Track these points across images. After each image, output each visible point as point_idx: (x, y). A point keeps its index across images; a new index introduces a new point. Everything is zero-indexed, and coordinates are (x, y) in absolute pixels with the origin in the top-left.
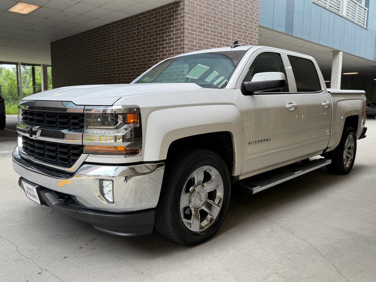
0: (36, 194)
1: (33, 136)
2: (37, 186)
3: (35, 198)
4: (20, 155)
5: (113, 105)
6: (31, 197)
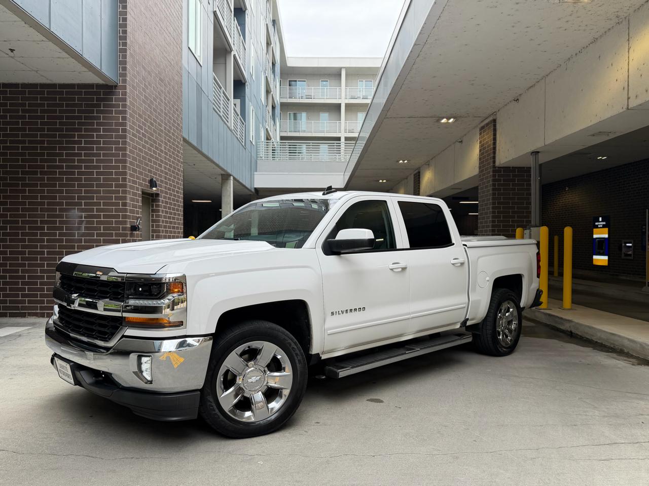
0: (70, 372)
1: (72, 306)
2: (72, 364)
3: (68, 377)
4: (55, 327)
5: (155, 274)
6: (64, 377)
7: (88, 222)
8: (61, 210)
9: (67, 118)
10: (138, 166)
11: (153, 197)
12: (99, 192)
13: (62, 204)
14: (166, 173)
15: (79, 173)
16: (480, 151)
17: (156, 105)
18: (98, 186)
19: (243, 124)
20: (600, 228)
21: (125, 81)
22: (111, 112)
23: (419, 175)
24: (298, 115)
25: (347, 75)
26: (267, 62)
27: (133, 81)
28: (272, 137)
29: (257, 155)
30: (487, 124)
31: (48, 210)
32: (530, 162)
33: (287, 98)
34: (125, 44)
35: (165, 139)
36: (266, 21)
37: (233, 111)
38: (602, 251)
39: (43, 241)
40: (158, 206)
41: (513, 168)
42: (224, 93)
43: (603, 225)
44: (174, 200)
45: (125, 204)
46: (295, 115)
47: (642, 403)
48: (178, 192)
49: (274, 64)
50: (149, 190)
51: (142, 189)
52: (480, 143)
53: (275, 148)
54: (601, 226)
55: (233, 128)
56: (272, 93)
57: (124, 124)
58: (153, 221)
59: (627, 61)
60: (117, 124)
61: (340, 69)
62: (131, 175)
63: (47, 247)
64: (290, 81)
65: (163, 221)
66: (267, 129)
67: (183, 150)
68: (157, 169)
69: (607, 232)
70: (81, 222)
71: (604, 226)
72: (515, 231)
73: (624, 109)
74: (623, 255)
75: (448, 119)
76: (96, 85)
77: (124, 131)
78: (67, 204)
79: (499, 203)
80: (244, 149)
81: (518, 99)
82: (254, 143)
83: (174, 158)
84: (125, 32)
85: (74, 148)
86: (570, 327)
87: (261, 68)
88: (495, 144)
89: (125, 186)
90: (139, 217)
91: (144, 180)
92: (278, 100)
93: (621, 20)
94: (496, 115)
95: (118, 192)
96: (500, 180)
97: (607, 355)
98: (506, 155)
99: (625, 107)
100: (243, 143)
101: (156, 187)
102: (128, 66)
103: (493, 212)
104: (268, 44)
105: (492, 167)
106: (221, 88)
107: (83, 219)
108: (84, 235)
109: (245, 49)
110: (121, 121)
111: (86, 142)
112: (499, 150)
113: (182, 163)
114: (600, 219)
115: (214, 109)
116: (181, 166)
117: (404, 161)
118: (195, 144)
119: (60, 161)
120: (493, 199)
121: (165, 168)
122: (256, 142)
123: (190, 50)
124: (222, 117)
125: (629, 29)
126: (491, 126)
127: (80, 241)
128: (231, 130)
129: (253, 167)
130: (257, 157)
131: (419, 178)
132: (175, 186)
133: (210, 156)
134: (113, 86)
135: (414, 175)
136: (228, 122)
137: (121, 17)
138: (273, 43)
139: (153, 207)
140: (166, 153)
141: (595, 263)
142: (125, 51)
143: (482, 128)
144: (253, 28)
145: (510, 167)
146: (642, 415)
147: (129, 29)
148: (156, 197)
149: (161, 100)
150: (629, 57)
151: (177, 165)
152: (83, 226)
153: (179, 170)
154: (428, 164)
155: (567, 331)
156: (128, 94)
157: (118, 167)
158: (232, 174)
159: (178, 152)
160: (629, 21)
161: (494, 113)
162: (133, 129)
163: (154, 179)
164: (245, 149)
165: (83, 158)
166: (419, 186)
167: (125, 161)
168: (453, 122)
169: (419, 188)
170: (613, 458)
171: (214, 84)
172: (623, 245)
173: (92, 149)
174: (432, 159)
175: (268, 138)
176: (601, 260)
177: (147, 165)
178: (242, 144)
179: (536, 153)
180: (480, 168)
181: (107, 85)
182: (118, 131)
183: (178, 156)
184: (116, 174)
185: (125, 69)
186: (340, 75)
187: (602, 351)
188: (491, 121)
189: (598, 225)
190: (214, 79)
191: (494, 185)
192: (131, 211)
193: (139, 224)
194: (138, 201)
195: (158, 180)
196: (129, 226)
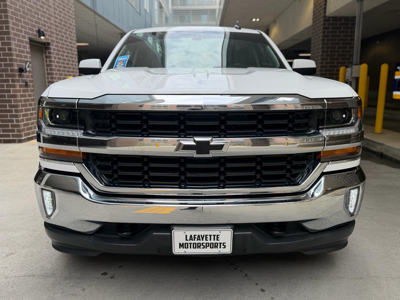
10: (22, 17)
11: (45, 45)
14: (56, 26)
16: (314, 4)
23: (268, 31)
28: (164, 7)
29: (151, 20)
32: (356, 11)
40: (50, 53)
44: (67, 49)
45: (10, 49)
48: (71, 43)
50: (37, 39)
51: (29, 37)
58: (47, 65)
62: (14, 24)
65: (56, 66)
66: (160, 1)
67: (75, 8)
68: (45, 22)
72: (339, 71)
79: (327, 48)
82: (148, 11)
83: (65, 14)
86: (381, 149)
89: (9, 33)
90: (27, 61)
91: (31, 30)
96: (329, 28)
98: (335, 5)
101: (44, 35)
103: (322, 55)
105: (323, 17)
112: (329, 1)
113: (73, 18)
116: (72, 21)
117: (256, 19)
121: (55, 21)
122: (150, 10)
131: (268, 34)
132: (67, 38)
133: (106, 16)
139: (46, 53)
140: (55, 9)
141: (394, 97)
148: (48, 46)
151: (69, 20)
153: (70, 24)
154: (274, 22)
155: (379, 152)
159: (69, 9)
163: (42, 30)
164: (140, 15)
167: (6, 11)
174: (277, 17)
175: (161, 7)
177: (33, 17)
178: (137, 11)
179: (361, 2)
180: (313, 19)
183: (68, 13)
189: (398, 69)
191: (324, 32)
192: (17, 55)
193: (28, 67)
194: (25, 47)
195: (47, 31)
196: (16, 68)
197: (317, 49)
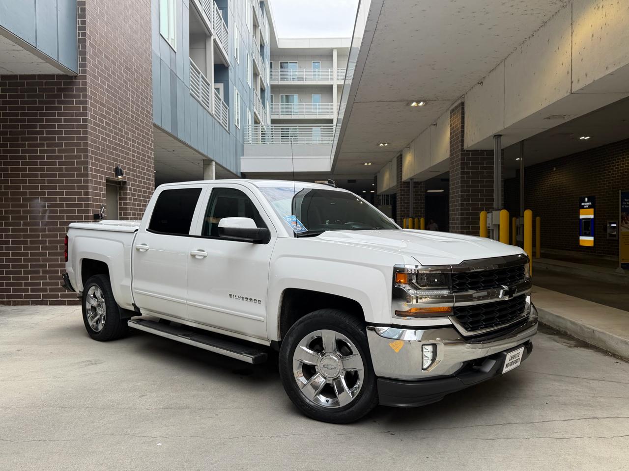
7: (51, 212)
8: (24, 200)
9: (29, 108)
10: (101, 155)
11: (120, 185)
12: (62, 182)
13: (25, 194)
14: (134, 161)
15: (42, 163)
16: (451, 134)
17: (121, 94)
18: (61, 175)
19: (227, 108)
20: (586, 208)
21: (85, 71)
22: (72, 102)
23: (401, 158)
24: (290, 98)
25: (338, 56)
26: (254, 45)
27: (94, 71)
28: (261, 120)
29: (243, 139)
30: (457, 107)
31: (12, 200)
32: (492, 145)
33: (278, 80)
34: (84, 35)
35: (133, 127)
36: (252, 3)
37: (213, 95)
38: (588, 233)
39: (8, 230)
40: (125, 194)
41: (481, 150)
42: (202, 77)
43: (589, 205)
44: (144, 187)
45: (87, 193)
46: (287, 97)
47: (557, 384)
48: (148, 179)
49: (262, 47)
50: (114, 178)
51: (106, 177)
52: (451, 126)
53: (265, 131)
54: (587, 207)
55: (214, 113)
56: (260, 76)
57: (85, 114)
58: (121, 209)
59: (571, 44)
60: (79, 114)
61: (332, 50)
62: (93, 164)
63: (12, 236)
64: (281, 63)
65: (131, 208)
66: (255, 113)
67: (154, 137)
68: (123, 157)
69: (593, 213)
70: (44, 212)
71: (590, 207)
73: (569, 94)
74: (608, 236)
75: (418, 102)
76: (56, 76)
77: (85, 120)
78: (31, 194)
79: (467, 186)
80: (227, 134)
81: (482, 82)
82: (239, 128)
83: (144, 146)
84: (84, 22)
85: (36, 139)
87: (247, 51)
88: (463, 127)
89: (87, 175)
90: (103, 206)
91: (108, 168)
92: (268, 82)
93: (565, 4)
94: (464, 98)
95: (80, 181)
96: (468, 164)
97: (549, 338)
98: (473, 139)
99: (569, 91)
100: (227, 128)
101: (122, 174)
102: (88, 57)
103: (462, 196)
104: (255, 26)
105: (460, 150)
106: (199, 73)
107: (47, 209)
108: (47, 224)
109: (227, 33)
110: (81, 111)
111: (48, 133)
112: (467, 133)
113: (152, 150)
114: (586, 200)
115: (191, 94)
116: (151, 153)
117: (384, 144)
118: (170, 131)
119: (23, 151)
120: (462, 182)
121: (133, 156)
122: (243, 127)
123: (162, 37)
124: (202, 102)
125: (572, 12)
126: (460, 109)
127: (44, 230)
128: (212, 116)
129: (239, 151)
130: (243, 142)
131: (401, 161)
132: (144, 174)
133: (188, 142)
134: (73, 76)
135: (397, 158)
136: (208, 107)
137: (80, 7)
138: (260, 25)
139: (120, 194)
140: (134, 141)
141: (581, 244)
142: (85, 41)
143: (453, 111)
144: (236, 10)
145: (478, 151)
146: (551, 396)
147: (88, 20)
148: (123, 185)
149: (127, 88)
150: (572, 42)
151: (148, 152)
152: (47, 215)
153: (149, 157)
154: (408, 147)
156: (88, 84)
157: (80, 157)
158: (214, 159)
159: (148, 139)
160: (572, 5)
161: (463, 96)
162: (95, 118)
163: (120, 168)
164: (229, 134)
165: (45, 148)
166: (401, 169)
167: (86, 151)
168: (423, 106)
169: (401, 171)
170: (500, 437)
171: (191, 69)
172: (608, 225)
173: (54, 139)
174: (412, 142)
175: (256, 122)
176: (587, 240)
177: (111, 153)
178: (225, 129)
179: (498, 136)
180: (451, 151)
181: (67, 75)
182: (79, 121)
183: (147, 143)
184: (78, 163)
185: (84, 59)
186: (332, 56)
187: (547, 333)
188: (460, 104)
189: (583, 206)
190: (191, 64)
191: (462, 168)
192: (94, 200)
193: (103, 212)
194: (101, 190)
195: (124, 168)
196: (91, 214)
197: (456, 188)
